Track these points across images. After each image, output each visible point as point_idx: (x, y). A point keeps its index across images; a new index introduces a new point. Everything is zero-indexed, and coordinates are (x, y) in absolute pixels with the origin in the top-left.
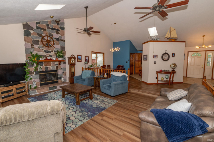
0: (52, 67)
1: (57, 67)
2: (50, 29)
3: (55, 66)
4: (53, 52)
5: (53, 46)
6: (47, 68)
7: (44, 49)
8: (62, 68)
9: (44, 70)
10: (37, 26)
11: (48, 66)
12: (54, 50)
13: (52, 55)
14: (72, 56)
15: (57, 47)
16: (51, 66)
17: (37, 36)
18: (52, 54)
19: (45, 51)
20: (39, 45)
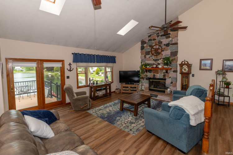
0: (159, 76)
1: (164, 76)
2: (160, 37)
3: (163, 74)
4: (162, 60)
5: (161, 53)
6: (154, 75)
7: (153, 58)
8: (170, 77)
9: (152, 77)
10: (149, 39)
11: (156, 74)
12: (163, 57)
13: (160, 63)
14: (183, 63)
15: (167, 53)
16: (158, 73)
17: (149, 47)
18: (160, 61)
19: (154, 60)
20: (149, 55)
